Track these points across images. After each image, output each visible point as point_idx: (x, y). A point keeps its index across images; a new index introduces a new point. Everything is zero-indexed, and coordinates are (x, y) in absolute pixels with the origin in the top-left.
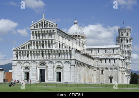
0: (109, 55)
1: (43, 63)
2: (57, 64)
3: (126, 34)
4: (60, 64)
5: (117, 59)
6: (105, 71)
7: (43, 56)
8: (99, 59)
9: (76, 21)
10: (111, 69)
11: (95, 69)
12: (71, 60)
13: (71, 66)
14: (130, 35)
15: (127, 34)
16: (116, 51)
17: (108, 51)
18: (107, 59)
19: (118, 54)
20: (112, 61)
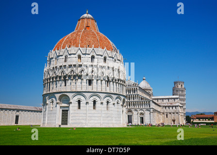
0: (171, 104)
1: (130, 111)
2: (140, 111)
3: (180, 86)
4: (143, 112)
5: (177, 106)
6: (169, 115)
7: (129, 106)
8: (164, 107)
9: (144, 78)
10: (174, 114)
11: (161, 114)
12: (150, 108)
13: (150, 112)
14: (183, 86)
15: (182, 85)
16: (176, 100)
17: (170, 100)
18: (170, 106)
19: (177, 103)
20: (174, 108)
